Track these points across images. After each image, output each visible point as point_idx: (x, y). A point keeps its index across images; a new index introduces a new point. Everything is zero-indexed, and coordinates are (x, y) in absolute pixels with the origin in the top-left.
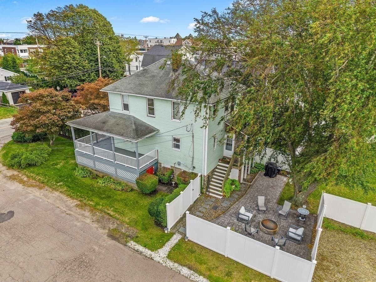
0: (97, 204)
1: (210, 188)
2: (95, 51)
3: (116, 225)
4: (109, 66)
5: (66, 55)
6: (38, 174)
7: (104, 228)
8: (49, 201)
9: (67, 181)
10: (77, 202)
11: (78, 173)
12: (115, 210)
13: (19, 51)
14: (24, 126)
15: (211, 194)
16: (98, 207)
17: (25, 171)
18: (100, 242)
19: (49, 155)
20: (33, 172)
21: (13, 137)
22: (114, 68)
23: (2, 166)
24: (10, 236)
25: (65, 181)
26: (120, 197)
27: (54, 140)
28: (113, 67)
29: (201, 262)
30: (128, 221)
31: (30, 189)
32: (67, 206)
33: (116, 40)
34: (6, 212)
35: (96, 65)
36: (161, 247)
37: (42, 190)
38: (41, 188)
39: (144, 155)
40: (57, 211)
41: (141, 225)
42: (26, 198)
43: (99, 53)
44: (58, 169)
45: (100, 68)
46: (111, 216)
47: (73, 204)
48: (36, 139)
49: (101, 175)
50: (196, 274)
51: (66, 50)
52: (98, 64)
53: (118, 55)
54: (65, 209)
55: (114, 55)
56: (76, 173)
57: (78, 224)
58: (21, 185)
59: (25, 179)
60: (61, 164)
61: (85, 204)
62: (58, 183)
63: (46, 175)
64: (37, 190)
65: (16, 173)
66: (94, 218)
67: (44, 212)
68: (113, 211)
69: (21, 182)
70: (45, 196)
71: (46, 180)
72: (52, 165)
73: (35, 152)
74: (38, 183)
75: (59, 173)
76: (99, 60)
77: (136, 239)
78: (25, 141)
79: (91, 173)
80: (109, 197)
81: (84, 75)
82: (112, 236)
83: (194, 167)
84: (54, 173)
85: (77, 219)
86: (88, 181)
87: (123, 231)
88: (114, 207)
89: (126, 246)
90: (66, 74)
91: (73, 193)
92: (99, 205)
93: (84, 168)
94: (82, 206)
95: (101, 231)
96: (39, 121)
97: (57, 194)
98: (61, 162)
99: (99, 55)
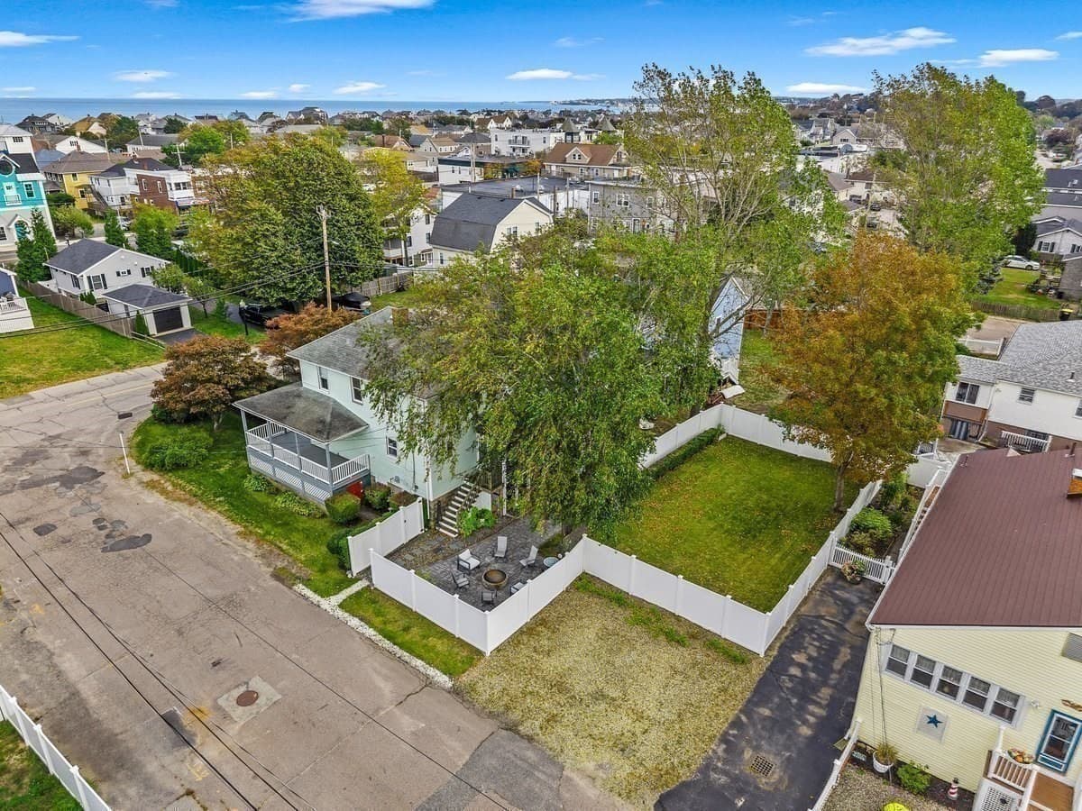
0: (268, 533)
1: (442, 520)
2: (317, 228)
3: (286, 563)
4: (347, 258)
5: (258, 240)
6: (190, 482)
7: (269, 566)
8: (201, 523)
9: (231, 496)
10: (240, 528)
11: (249, 484)
12: (291, 544)
13: (173, 186)
14: (171, 402)
15: (441, 530)
16: (268, 537)
17: (170, 474)
18: (259, 582)
19: (209, 449)
20: (182, 478)
21: (153, 411)
22: (358, 262)
23: (135, 464)
24: (146, 566)
25: (228, 496)
26: (303, 525)
27: (220, 421)
28: (354, 259)
29: (378, 614)
30: (303, 559)
31: (176, 504)
32: (225, 533)
33: (364, 201)
34: (141, 535)
35: (319, 256)
36: (335, 594)
37: (192, 508)
38: (191, 504)
39: (348, 460)
40: (211, 539)
41: (319, 565)
42: (169, 517)
43: (325, 232)
44: (220, 475)
45: (327, 264)
46: (282, 550)
47: (234, 531)
48: (190, 420)
49: (283, 489)
50: (366, 626)
51: (257, 230)
52: (323, 255)
53: (368, 232)
54: (221, 537)
55: (359, 232)
56: (246, 484)
57: (236, 558)
58: (162, 498)
59: (170, 488)
60: (227, 467)
61: (250, 532)
62: (217, 497)
63: (200, 484)
64: (186, 506)
65: (156, 477)
66: (259, 552)
67: (192, 539)
68: (288, 544)
69: (164, 492)
70: (197, 516)
71: (199, 493)
72: (213, 468)
73: (187, 444)
74: (188, 497)
75: (220, 483)
76: (326, 247)
77: (307, 583)
78: (174, 421)
79: (269, 484)
80: (286, 524)
81: (292, 279)
82: (277, 576)
83: (416, 487)
84: (214, 481)
85: (235, 552)
86: (262, 498)
87: (293, 571)
88: (290, 538)
89: (291, 588)
90: (258, 278)
91: (237, 514)
92: (270, 534)
93: (260, 477)
94: (244, 535)
95: (264, 569)
96: (194, 396)
97: (214, 514)
98: (226, 463)
99: (325, 237)
